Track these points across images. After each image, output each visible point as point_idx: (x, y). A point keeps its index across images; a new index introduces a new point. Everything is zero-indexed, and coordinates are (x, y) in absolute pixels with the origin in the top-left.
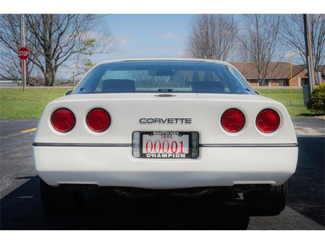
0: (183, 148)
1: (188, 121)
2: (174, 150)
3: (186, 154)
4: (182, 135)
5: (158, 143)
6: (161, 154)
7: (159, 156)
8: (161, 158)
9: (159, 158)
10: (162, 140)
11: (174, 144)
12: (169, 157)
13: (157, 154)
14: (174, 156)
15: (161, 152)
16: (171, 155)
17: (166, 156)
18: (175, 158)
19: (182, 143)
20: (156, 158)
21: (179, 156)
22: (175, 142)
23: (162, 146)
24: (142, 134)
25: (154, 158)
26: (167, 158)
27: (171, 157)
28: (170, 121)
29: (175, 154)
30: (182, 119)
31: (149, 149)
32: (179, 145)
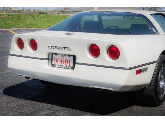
0: (70, 64)
1: (70, 49)
2: (66, 64)
3: (71, 67)
4: (70, 57)
5: (59, 59)
6: (60, 66)
7: (59, 66)
8: (60, 67)
9: (59, 67)
10: (61, 58)
11: (66, 61)
12: (64, 67)
13: (58, 65)
14: (66, 67)
15: (60, 64)
16: (65, 67)
17: (62, 67)
18: (66, 68)
19: (70, 60)
20: (58, 67)
21: (68, 68)
22: (67, 59)
23: (61, 61)
24: (53, 54)
25: (57, 67)
26: (63, 68)
27: (65, 68)
28: (61, 48)
29: (66, 66)
30: (67, 48)
31: (55, 62)
32: (69, 61)
